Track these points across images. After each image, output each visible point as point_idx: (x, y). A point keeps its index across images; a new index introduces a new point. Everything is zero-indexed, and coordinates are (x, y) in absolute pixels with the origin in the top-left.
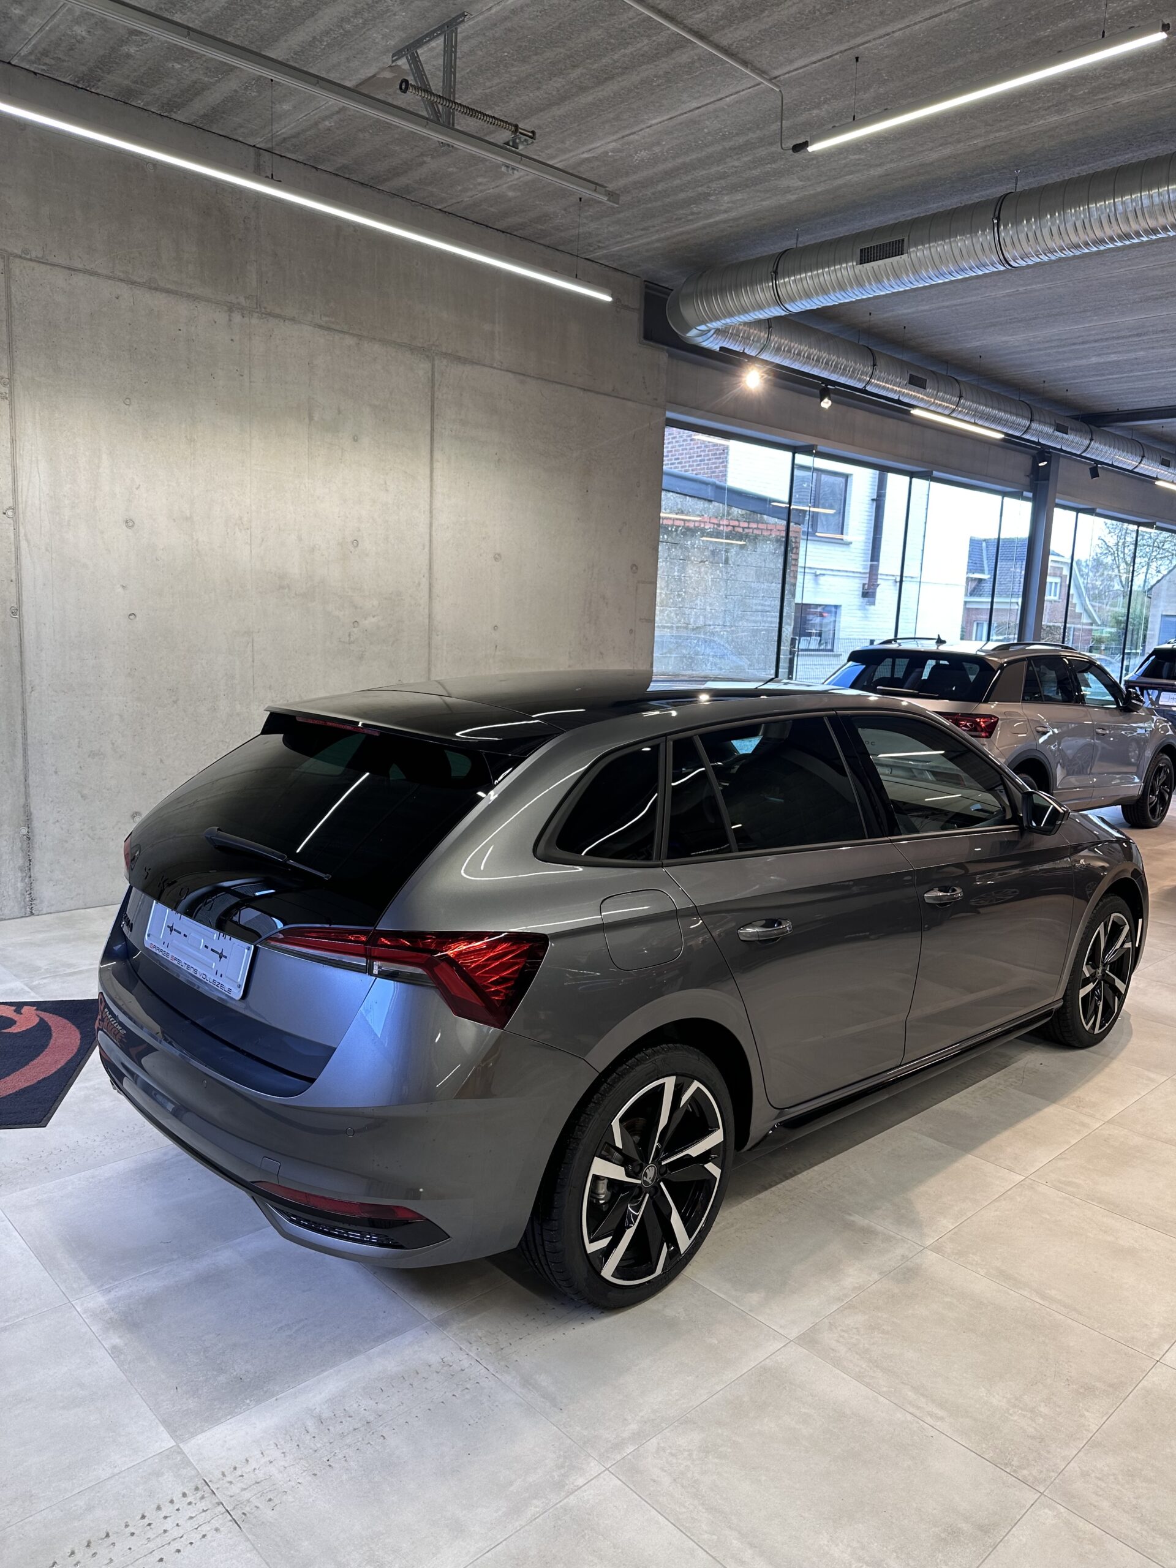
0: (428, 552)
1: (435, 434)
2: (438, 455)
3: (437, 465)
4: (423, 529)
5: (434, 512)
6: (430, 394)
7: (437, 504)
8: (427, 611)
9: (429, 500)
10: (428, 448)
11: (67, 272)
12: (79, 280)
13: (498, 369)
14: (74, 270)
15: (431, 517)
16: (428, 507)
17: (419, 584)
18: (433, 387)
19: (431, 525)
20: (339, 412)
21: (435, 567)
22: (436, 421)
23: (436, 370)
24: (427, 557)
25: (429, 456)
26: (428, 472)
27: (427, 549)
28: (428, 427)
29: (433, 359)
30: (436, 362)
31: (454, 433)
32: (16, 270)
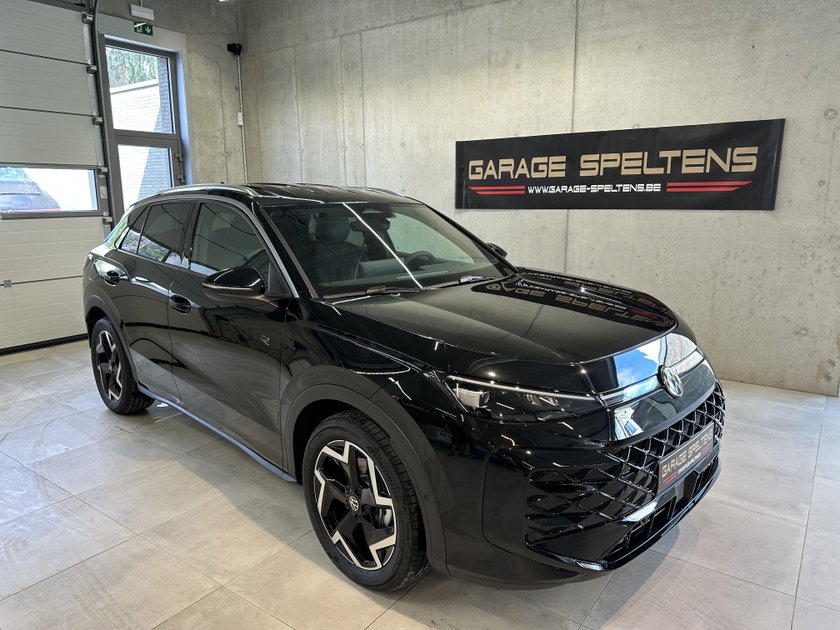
1: (579, 44)
2: (581, 59)
3: (579, 67)
5: (576, 103)
6: (574, 16)
7: (580, 94)
9: (572, 95)
10: (573, 56)
11: (380, 29)
12: (385, 31)
14: (383, 27)
15: (573, 107)
16: (571, 101)
18: (577, 10)
19: (573, 113)
20: (507, 52)
22: (579, 34)
26: (572, 73)
28: (573, 41)
31: (595, 39)
32: (364, 37)
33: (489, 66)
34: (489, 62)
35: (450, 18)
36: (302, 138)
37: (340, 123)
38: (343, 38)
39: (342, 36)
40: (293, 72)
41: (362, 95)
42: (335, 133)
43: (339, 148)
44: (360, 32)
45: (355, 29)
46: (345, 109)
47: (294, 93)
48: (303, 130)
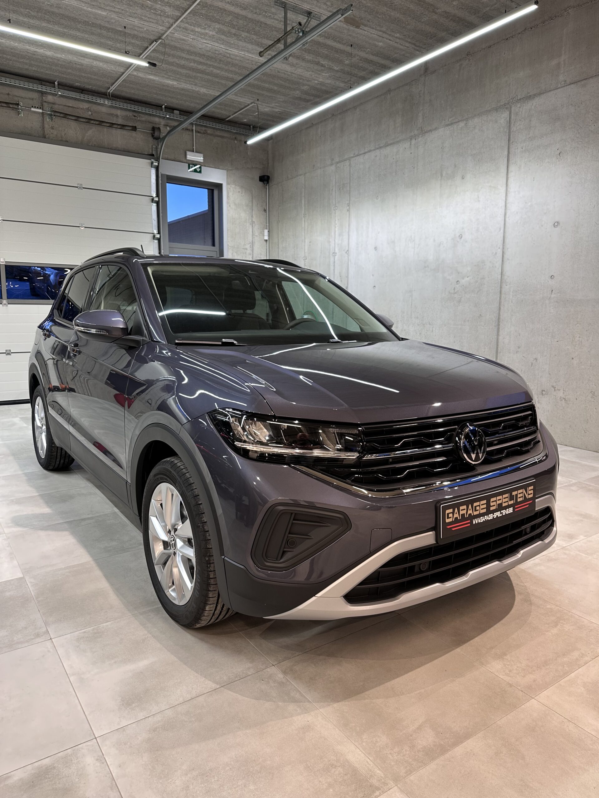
0: (503, 232)
1: (510, 155)
2: (512, 168)
3: (511, 175)
4: (500, 219)
5: (508, 205)
6: (508, 131)
7: (510, 199)
8: (500, 270)
9: (504, 199)
10: (506, 165)
11: (363, 155)
12: (367, 156)
13: (562, 87)
14: (365, 153)
15: (505, 210)
16: (504, 204)
17: (496, 253)
18: (510, 126)
19: (505, 214)
20: (455, 166)
21: (507, 241)
22: (511, 146)
23: (512, 114)
24: (502, 235)
25: (506, 171)
26: (505, 181)
27: (502, 231)
28: (506, 153)
29: (511, 107)
30: (513, 109)
31: (524, 149)
32: (352, 163)
33: (441, 179)
34: (442, 175)
35: (413, 142)
36: (306, 247)
37: (333, 234)
38: (338, 165)
39: (338, 163)
40: (303, 194)
41: (348, 210)
42: (329, 242)
43: (331, 253)
44: (349, 159)
45: (346, 157)
46: (337, 222)
47: (303, 212)
48: (307, 241)
